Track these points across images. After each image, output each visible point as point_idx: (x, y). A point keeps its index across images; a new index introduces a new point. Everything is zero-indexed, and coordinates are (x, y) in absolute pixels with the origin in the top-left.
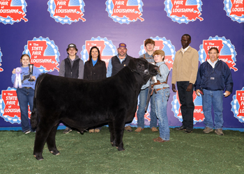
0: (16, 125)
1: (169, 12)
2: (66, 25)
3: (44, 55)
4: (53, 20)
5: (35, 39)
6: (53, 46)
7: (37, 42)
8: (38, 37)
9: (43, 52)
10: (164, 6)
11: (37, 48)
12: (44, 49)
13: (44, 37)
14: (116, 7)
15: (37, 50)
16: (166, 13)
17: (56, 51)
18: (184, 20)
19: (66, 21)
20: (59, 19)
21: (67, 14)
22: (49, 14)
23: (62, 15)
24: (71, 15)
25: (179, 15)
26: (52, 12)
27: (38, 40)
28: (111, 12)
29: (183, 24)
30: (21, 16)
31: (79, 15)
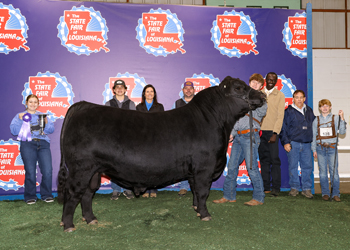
0: (11, 192)
1: (217, 42)
2: (83, 56)
3: (53, 96)
4: (65, 49)
5: (40, 75)
6: (65, 84)
7: (42, 79)
8: (43, 72)
9: (50, 92)
10: (210, 35)
11: (43, 87)
12: (52, 88)
13: (53, 72)
14: (149, 35)
15: (42, 90)
16: (212, 44)
17: (68, 91)
18: (235, 53)
19: (82, 51)
20: (74, 48)
21: (84, 42)
22: (59, 41)
23: (77, 43)
24: (89, 43)
25: (229, 46)
26: (64, 39)
27: (44, 76)
28: (143, 41)
29: (235, 58)
30: (20, 42)
31: (101, 44)
